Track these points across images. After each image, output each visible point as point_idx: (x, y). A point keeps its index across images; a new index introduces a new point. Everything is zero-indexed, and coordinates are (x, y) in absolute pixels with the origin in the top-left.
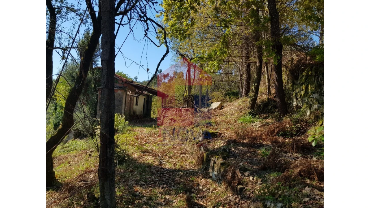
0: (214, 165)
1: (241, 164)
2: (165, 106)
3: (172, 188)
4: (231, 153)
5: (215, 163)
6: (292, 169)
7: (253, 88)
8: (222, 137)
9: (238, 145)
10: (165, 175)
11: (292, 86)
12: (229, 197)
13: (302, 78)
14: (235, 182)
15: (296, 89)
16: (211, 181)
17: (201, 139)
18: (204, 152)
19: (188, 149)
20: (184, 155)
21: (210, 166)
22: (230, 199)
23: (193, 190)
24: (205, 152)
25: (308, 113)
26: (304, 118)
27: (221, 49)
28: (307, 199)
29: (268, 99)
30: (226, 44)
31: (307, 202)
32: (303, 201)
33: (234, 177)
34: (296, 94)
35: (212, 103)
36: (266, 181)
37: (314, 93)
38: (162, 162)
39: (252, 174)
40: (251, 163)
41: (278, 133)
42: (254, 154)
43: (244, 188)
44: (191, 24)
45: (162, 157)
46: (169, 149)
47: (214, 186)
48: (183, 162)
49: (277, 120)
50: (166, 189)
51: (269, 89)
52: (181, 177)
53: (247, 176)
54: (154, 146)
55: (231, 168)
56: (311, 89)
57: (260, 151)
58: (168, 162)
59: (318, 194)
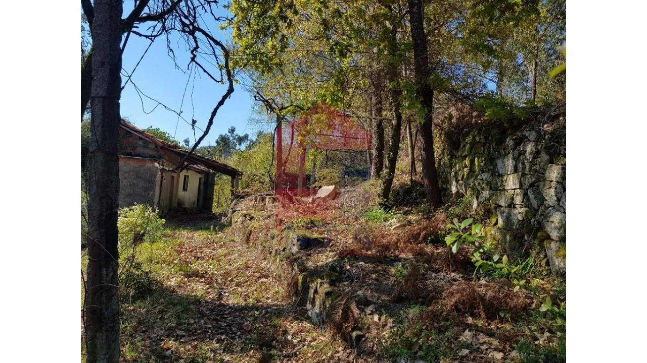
0: (314, 296)
1: (360, 292)
2: (236, 192)
3: (237, 340)
4: (345, 274)
5: (316, 292)
6: (444, 299)
7: (386, 162)
8: (332, 245)
9: (357, 259)
10: (225, 316)
11: (450, 160)
12: (337, 352)
13: (464, 146)
14: (349, 326)
15: (455, 165)
16: (309, 325)
17: (295, 249)
18: (298, 273)
19: (273, 268)
20: (265, 280)
21: (308, 297)
22: (339, 357)
23: (274, 342)
24: (301, 273)
25: (475, 205)
26: (467, 213)
27: (333, 94)
28: (466, 352)
29: (412, 180)
30: (342, 85)
31: (467, 356)
32: (460, 354)
33: (346, 317)
34: (456, 173)
35: (320, 187)
36: (401, 322)
37: (483, 172)
38: (223, 293)
39: (378, 310)
40: (377, 291)
41: (425, 239)
42: (384, 275)
43: (364, 336)
44: (281, 47)
45: (223, 284)
46: (238, 269)
47: (314, 334)
48: (261, 292)
49: (425, 216)
50: (225, 342)
51: (413, 163)
52: (256, 319)
53: (369, 314)
54: (211, 264)
55: (342, 300)
56: (479, 165)
57: (393, 270)
58: (234, 292)
59: (484, 343)
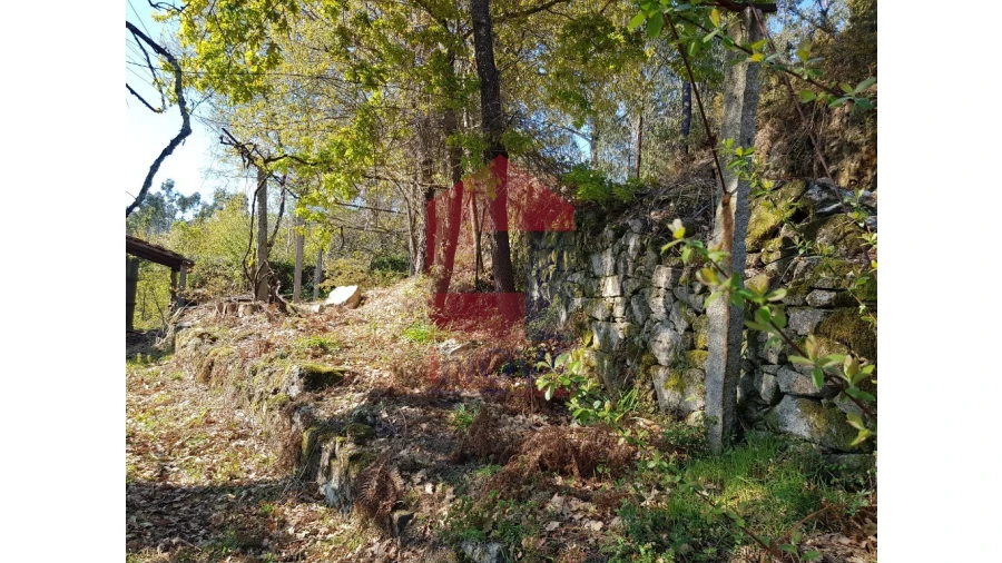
0: (330, 463)
1: (404, 453)
2: (181, 295)
3: (201, 542)
4: (380, 425)
5: (333, 456)
6: (525, 453)
7: (440, 252)
8: (358, 382)
9: (398, 403)
10: (176, 506)
11: (530, 252)
12: (370, 545)
13: (549, 234)
14: (388, 503)
15: (537, 260)
16: (322, 509)
17: (295, 391)
18: (302, 428)
19: (254, 423)
20: (242, 442)
21: (319, 466)
22: (372, 552)
23: (266, 540)
24: (306, 429)
25: (563, 317)
26: (553, 329)
27: (356, 144)
28: (555, 524)
29: (477, 281)
30: (371, 129)
31: (556, 531)
32: (547, 529)
33: (382, 491)
34: (539, 271)
35: (333, 288)
36: (465, 491)
37: (575, 271)
38: (167, 468)
39: (432, 477)
40: (429, 447)
41: (496, 368)
42: (439, 424)
43: (411, 516)
44: (269, 61)
45: (167, 453)
46: (192, 427)
47: (331, 522)
48: (237, 461)
49: (497, 334)
50: (180, 548)
51: (479, 256)
52: (230, 507)
53: (419, 484)
54: (140, 419)
55: (377, 465)
56: (569, 262)
57: (453, 415)
58: (188, 465)
59: (579, 510)
